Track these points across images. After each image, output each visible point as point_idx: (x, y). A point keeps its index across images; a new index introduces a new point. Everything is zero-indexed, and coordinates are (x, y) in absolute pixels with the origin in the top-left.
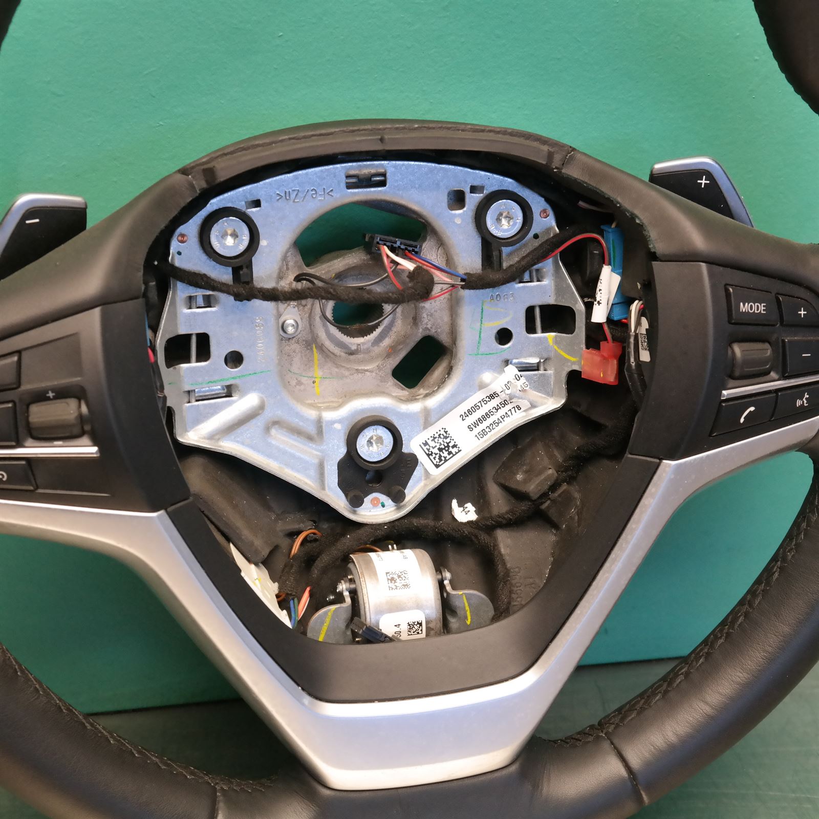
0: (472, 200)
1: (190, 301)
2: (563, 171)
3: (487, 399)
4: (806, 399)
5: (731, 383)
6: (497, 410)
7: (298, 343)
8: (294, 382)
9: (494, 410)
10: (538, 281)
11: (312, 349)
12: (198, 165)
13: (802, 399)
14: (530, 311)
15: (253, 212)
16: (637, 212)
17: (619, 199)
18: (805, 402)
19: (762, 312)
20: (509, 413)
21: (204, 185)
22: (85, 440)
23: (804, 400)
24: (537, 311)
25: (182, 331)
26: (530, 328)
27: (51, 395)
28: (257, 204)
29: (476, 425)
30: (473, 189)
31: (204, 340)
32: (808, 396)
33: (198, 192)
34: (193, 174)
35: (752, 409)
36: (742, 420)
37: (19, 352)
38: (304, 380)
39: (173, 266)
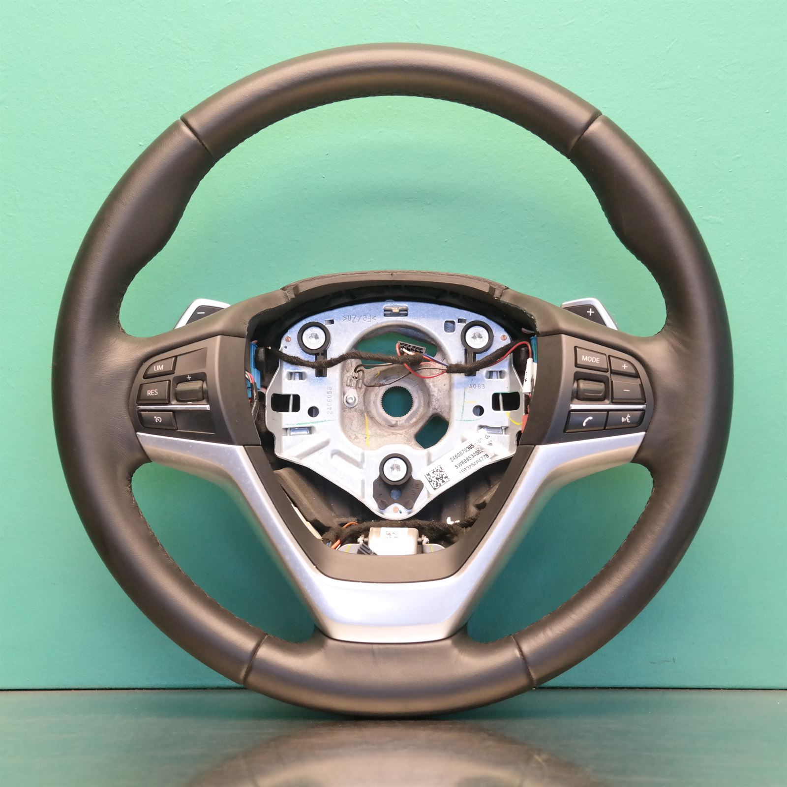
0: (460, 327)
1: (291, 375)
2: (501, 299)
3: (467, 449)
4: (628, 418)
5: (576, 401)
6: (474, 456)
7: (356, 411)
8: (353, 437)
9: (472, 457)
10: (501, 378)
11: (364, 416)
12: (291, 286)
13: (625, 417)
14: (495, 397)
15: (329, 327)
16: (532, 313)
17: (526, 309)
18: (628, 420)
19: (597, 362)
20: (481, 459)
21: (293, 296)
22: (204, 401)
23: (627, 418)
24: (501, 397)
25: (285, 392)
26: (496, 407)
27: (189, 378)
28: (332, 322)
29: (460, 465)
30: (460, 321)
31: (297, 398)
32: (629, 417)
33: (290, 299)
34: (288, 290)
35: (591, 418)
36: (584, 424)
37: (176, 357)
38: (359, 436)
39: (281, 353)
